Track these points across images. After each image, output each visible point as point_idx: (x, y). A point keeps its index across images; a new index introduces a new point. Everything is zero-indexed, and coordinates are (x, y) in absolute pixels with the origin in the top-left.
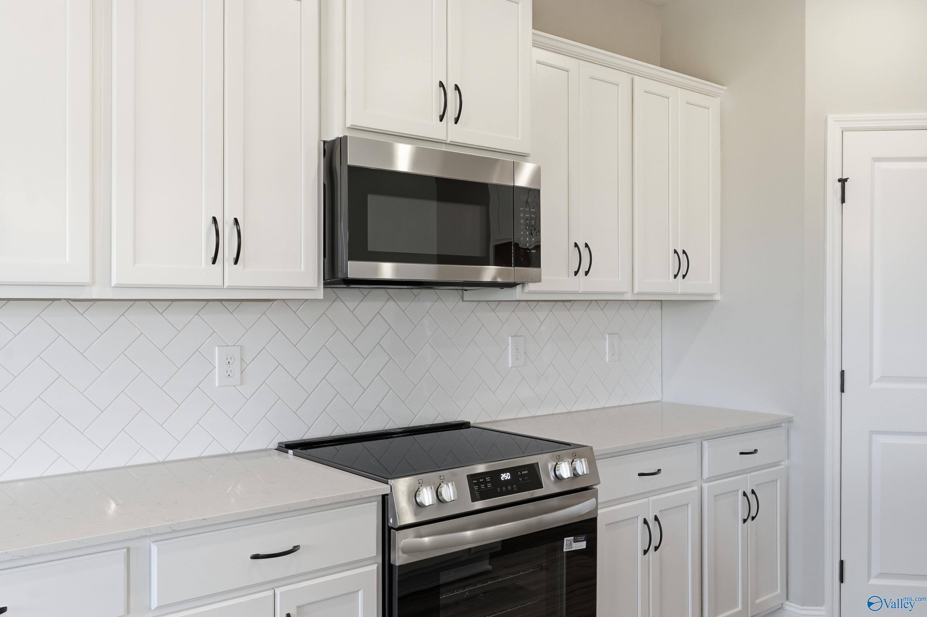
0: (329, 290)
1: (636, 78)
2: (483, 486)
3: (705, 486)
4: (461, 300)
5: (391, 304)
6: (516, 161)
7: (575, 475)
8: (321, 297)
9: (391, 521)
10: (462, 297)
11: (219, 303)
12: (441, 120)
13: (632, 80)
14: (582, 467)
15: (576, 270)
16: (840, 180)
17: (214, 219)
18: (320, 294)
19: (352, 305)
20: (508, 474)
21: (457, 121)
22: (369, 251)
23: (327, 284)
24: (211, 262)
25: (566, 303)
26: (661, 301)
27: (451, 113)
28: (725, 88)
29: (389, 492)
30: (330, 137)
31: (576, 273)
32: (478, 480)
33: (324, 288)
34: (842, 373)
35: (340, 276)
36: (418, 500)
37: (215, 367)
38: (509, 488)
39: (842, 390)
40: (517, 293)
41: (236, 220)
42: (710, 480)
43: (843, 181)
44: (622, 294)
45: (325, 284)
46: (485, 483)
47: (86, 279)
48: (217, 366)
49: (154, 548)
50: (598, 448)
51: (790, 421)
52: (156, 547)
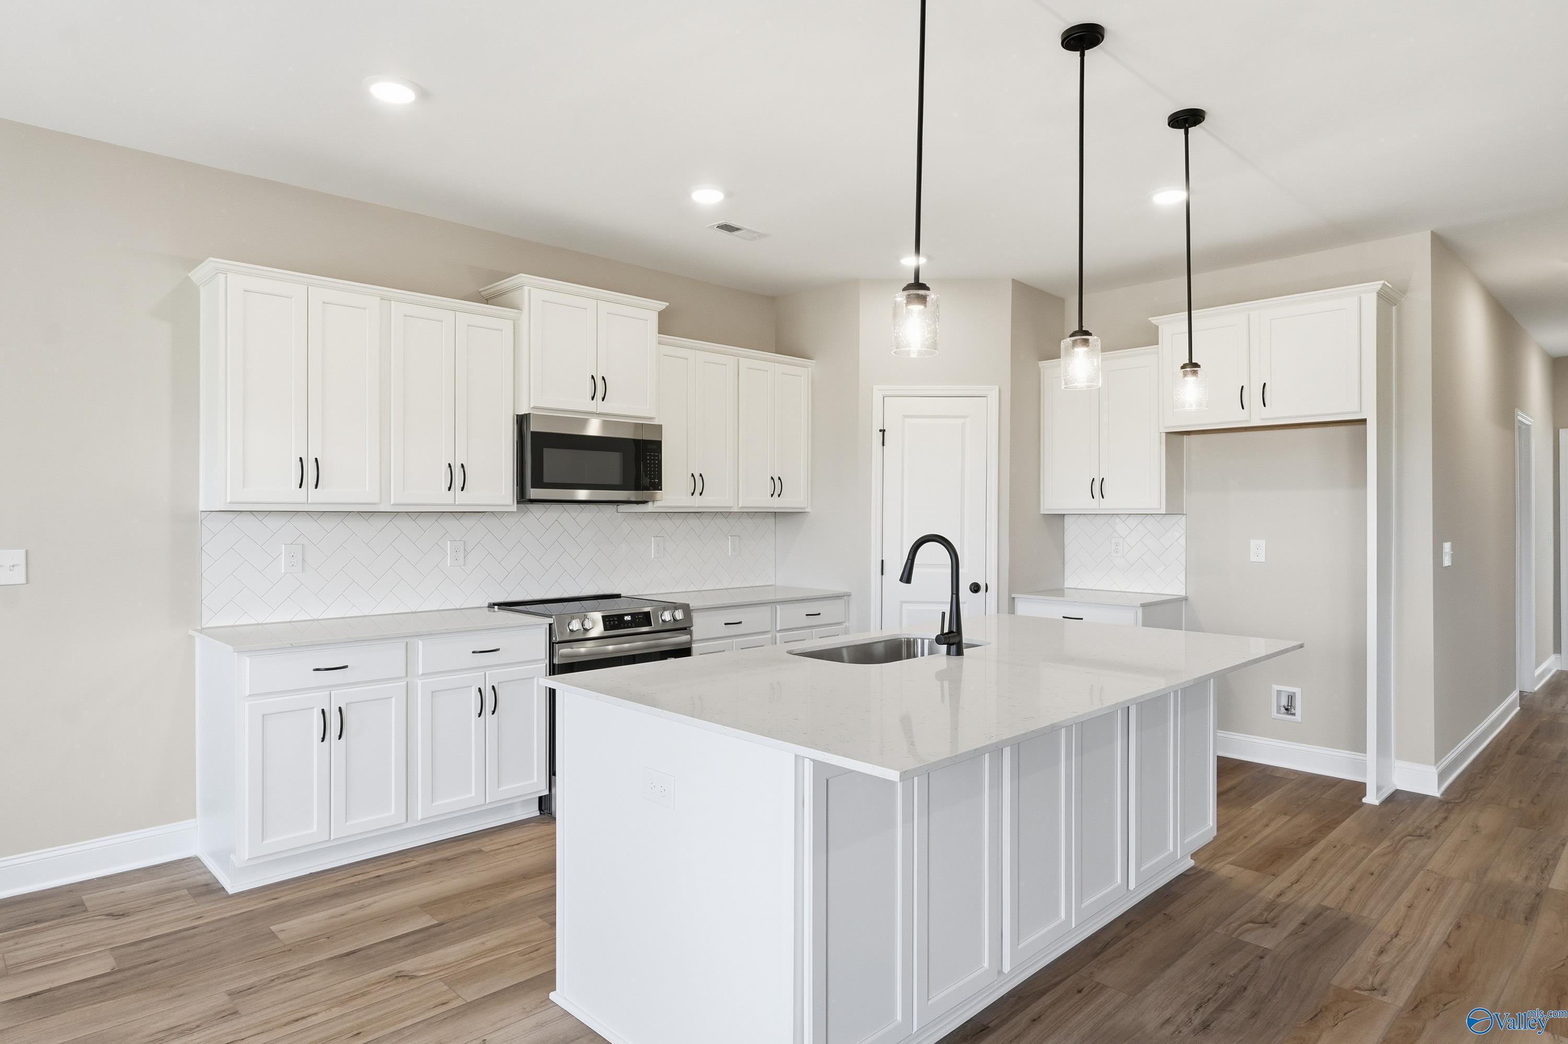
0: (519, 505)
1: (740, 359)
2: (612, 623)
3: (778, 635)
4: (616, 512)
5: (565, 514)
6: (645, 422)
7: (675, 620)
8: (516, 510)
9: (554, 639)
10: (617, 510)
11: (450, 514)
12: (593, 399)
13: (738, 359)
14: (679, 615)
15: (692, 492)
16: (880, 431)
17: (449, 465)
18: (514, 508)
19: (538, 515)
20: (630, 616)
21: (603, 399)
22: (546, 483)
23: (518, 502)
24: (447, 489)
25: (697, 514)
26: (775, 512)
27: (600, 394)
28: (814, 361)
29: (553, 622)
30: (522, 412)
31: (693, 494)
32: (609, 619)
33: (517, 504)
34: (882, 561)
35: (528, 498)
36: (570, 628)
37: (448, 554)
38: (630, 625)
39: (882, 574)
40: (649, 507)
41: (462, 465)
42: (781, 631)
43: (883, 431)
44: (730, 508)
45: (517, 502)
46: (613, 621)
47: (377, 501)
48: (449, 553)
49: (420, 642)
50: (693, 605)
51: (849, 595)
52: (421, 642)
